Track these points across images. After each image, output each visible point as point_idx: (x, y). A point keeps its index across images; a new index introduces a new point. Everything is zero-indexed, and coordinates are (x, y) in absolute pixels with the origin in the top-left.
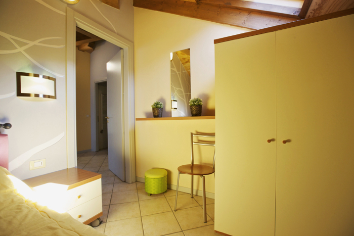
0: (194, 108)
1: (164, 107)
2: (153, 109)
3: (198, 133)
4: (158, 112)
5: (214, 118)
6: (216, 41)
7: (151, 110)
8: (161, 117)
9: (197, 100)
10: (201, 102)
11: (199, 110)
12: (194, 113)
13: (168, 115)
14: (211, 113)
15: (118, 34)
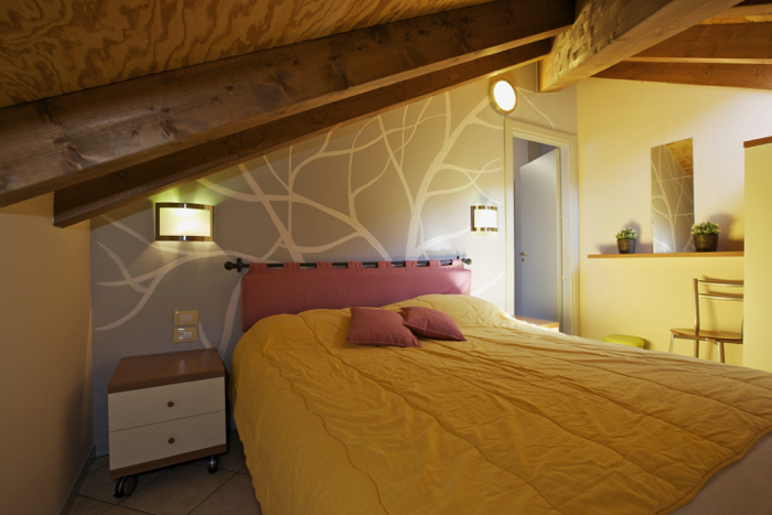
0: (701, 239)
1: (638, 237)
2: (619, 240)
3: (708, 280)
4: (628, 245)
5: (743, 255)
6: (747, 144)
7: (614, 241)
8: (633, 252)
9: (708, 226)
10: (716, 228)
11: (712, 241)
12: (702, 246)
13: (647, 250)
14: (737, 247)
15: (557, 130)
